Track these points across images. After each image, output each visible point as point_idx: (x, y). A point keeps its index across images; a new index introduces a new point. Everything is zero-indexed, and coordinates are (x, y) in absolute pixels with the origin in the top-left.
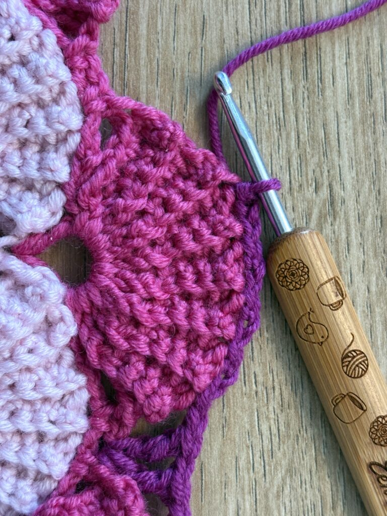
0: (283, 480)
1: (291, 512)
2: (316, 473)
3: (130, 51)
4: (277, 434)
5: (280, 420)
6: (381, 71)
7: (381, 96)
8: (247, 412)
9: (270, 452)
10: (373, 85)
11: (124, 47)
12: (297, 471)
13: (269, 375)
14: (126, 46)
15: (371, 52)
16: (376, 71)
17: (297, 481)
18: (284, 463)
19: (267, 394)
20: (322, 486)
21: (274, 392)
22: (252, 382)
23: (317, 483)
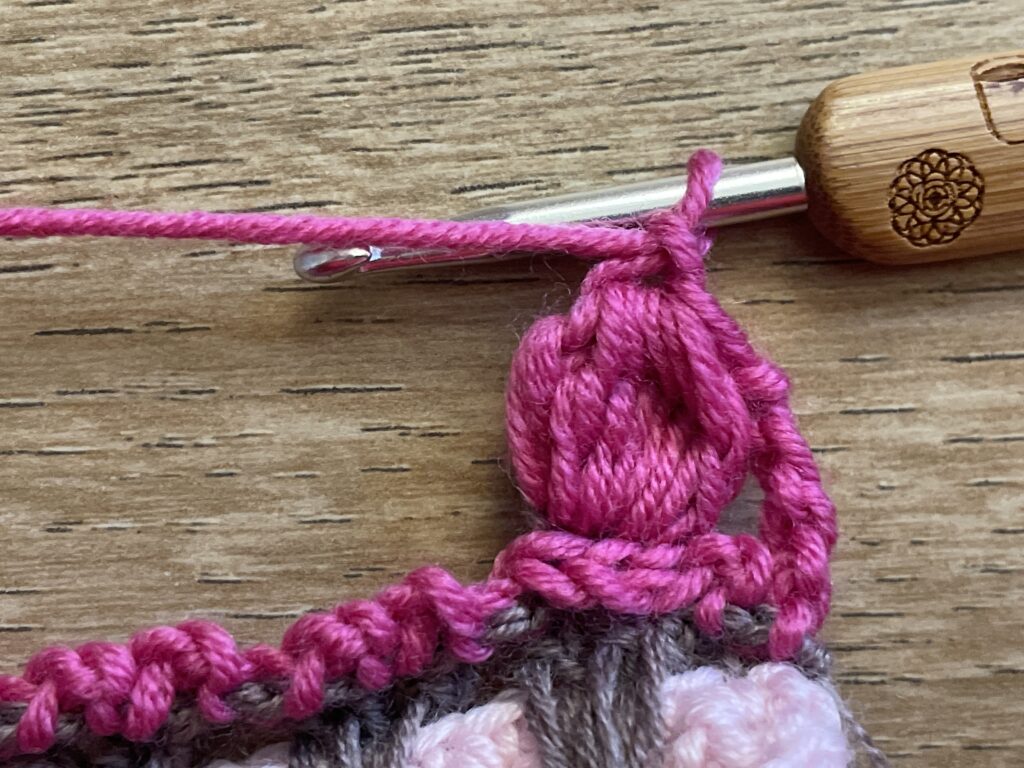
0: (333, 150)
1: (430, 122)
2: (310, 48)
4: (195, 168)
5: (153, 160)
8: (132, 258)
9: (249, 188)
12: (304, 107)
13: (14, 194)
17: (335, 107)
18: (281, 145)
19: (76, 200)
20: (352, 29)
21: (69, 179)
22: (39, 247)
23: (342, 43)
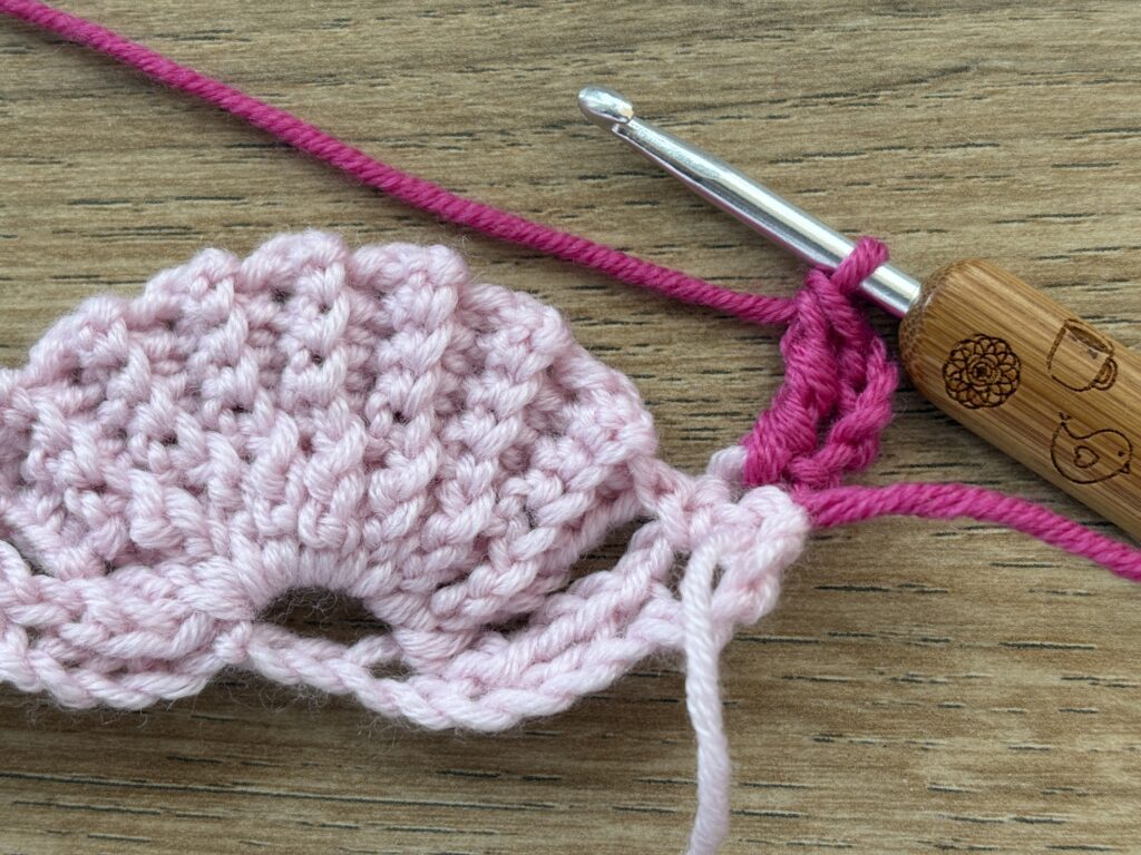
3: (64, 771)
6: (130, 205)
7: (187, 206)
10: (161, 224)
11: (57, 784)
14: (53, 780)
15: (86, 226)
16: (128, 215)
